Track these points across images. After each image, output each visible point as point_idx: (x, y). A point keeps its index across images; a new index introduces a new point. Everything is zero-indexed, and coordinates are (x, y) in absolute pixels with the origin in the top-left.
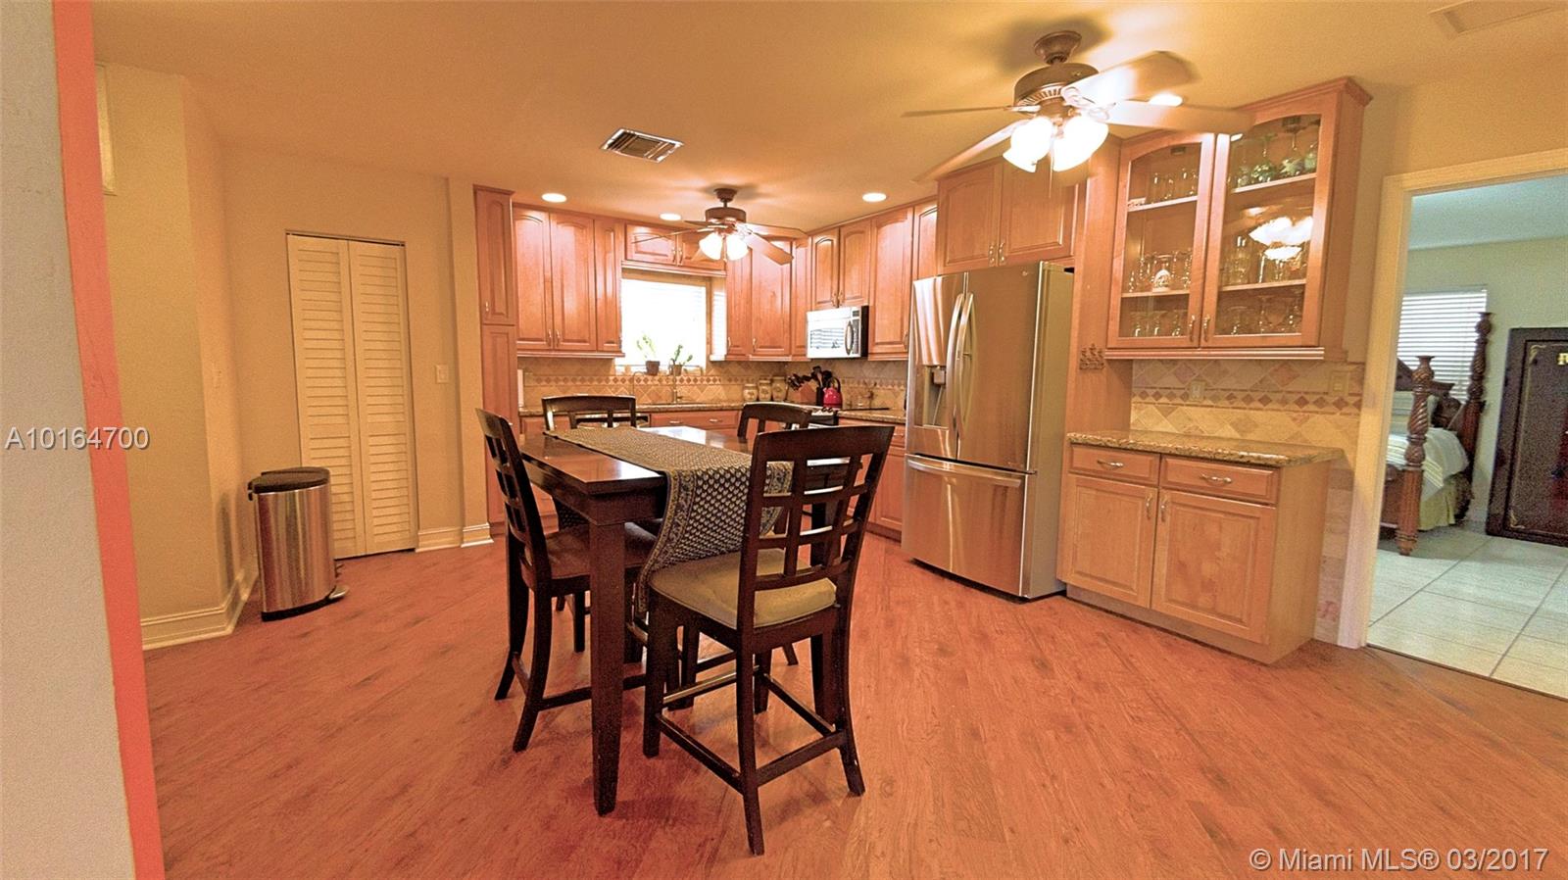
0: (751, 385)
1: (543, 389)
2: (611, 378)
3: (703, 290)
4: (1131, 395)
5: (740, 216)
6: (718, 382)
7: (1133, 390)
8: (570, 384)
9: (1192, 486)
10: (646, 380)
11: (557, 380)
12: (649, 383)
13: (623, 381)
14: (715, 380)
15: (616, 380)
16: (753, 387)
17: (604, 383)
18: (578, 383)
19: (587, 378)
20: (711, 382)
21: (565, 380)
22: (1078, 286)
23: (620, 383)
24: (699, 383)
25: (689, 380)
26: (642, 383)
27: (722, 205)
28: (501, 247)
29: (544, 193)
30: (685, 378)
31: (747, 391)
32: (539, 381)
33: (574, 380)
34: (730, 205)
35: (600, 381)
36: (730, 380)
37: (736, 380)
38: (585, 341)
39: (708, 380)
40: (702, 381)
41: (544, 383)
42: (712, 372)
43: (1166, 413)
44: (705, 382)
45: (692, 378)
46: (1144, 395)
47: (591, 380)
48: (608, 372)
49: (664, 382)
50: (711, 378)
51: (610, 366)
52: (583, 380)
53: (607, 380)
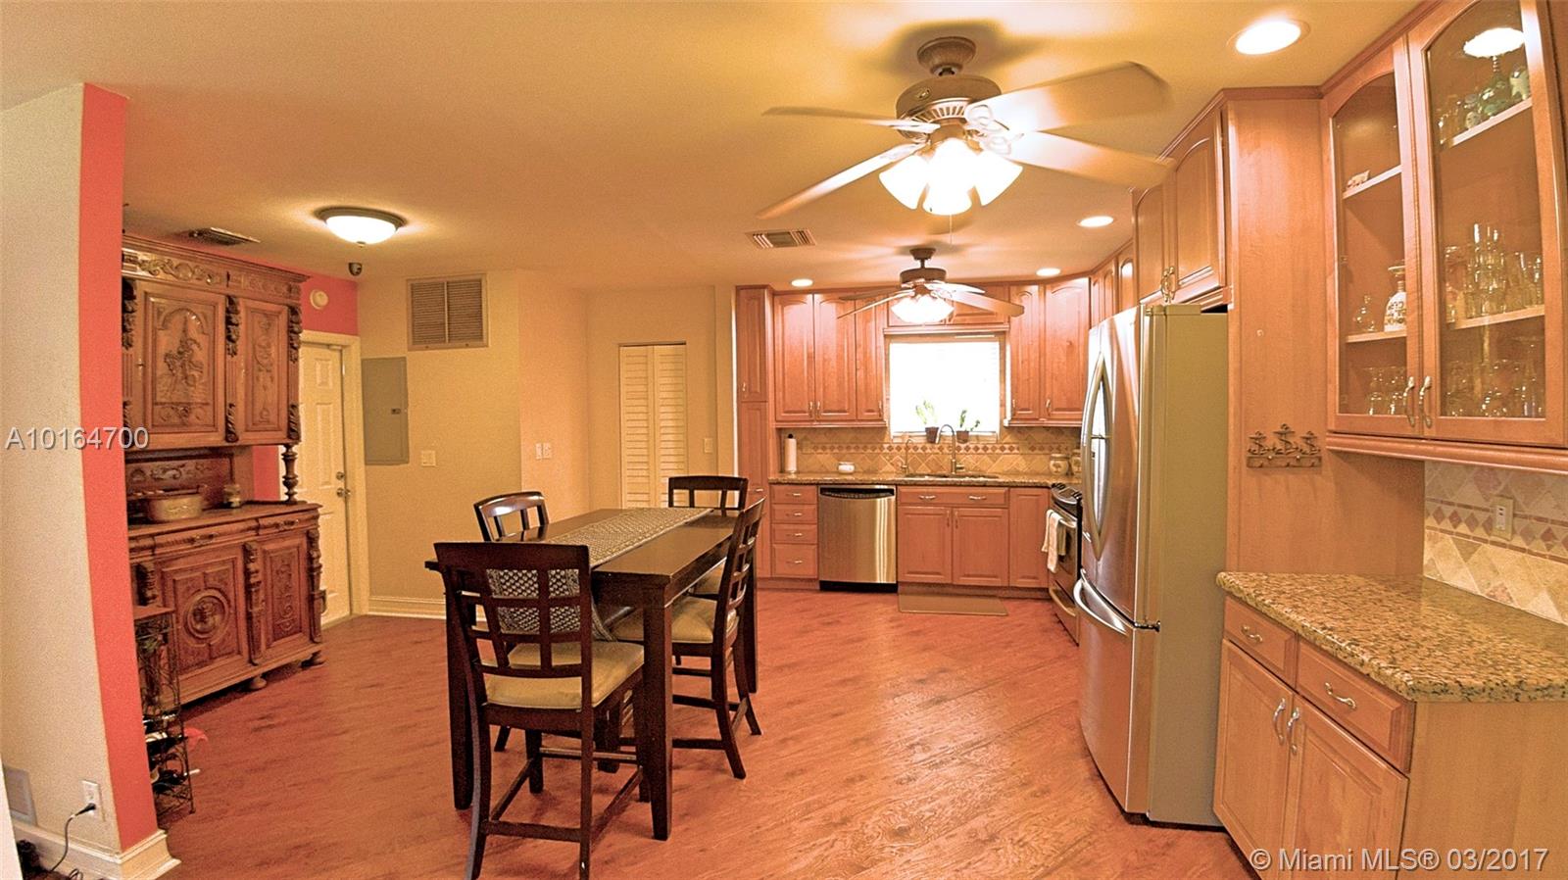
0: (1058, 455)
1: (819, 456)
2: (886, 446)
3: (996, 345)
4: (1421, 513)
5: (939, 275)
6: (1016, 451)
7: (1428, 504)
8: (844, 451)
10: (924, 449)
11: (832, 448)
12: (928, 451)
13: (899, 449)
14: (1011, 449)
15: (890, 448)
16: (1061, 459)
17: (877, 451)
18: (852, 451)
19: (861, 446)
20: (1007, 451)
21: (840, 448)
22: (1233, 330)
23: (895, 451)
24: (989, 451)
25: (977, 449)
26: (920, 451)
27: (917, 264)
28: (757, 334)
29: (793, 280)
30: (972, 446)
31: (1052, 462)
32: (816, 448)
33: (848, 448)
34: (928, 264)
35: (874, 449)
36: (1033, 449)
37: (1042, 449)
38: (845, 412)
39: (1003, 449)
40: (994, 449)
41: (820, 451)
42: (1008, 439)
44: (998, 451)
45: (980, 446)
47: (865, 448)
48: (883, 439)
49: (946, 450)
50: (1007, 446)
51: (885, 433)
52: (857, 448)
53: (882, 448)
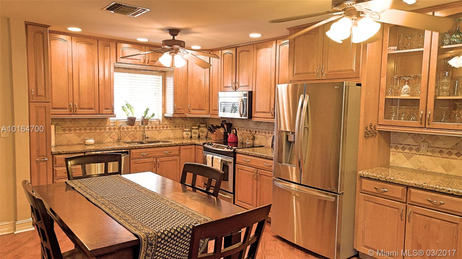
0: (187, 130)
1: (67, 135)
2: (107, 128)
3: (161, 77)
4: (390, 147)
5: (182, 44)
6: (169, 128)
7: (391, 144)
8: (83, 131)
9: (424, 204)
10: (127, 128)
11: (75, 130)
12: (130, 130)
13: (114, 129)
14: (167, 127)
15: (110, 129)
16: (188, 131)
17: (103, 131)
18: (88, 131)
19: (93, 128)
20: (165, 128)
21: (80, 129)
22: (363, 93)
23: (112, 130)
24: (158, 129)
25: (152, 128)
26: (125, 130)
27: (171, 37)
28: (42, 55)
30: (150, 127)
31: (185, 133)
32: (64, 130)
33: (85, 129)
34: (176, 38)
35: (100, 129)
36: (175, 127)
37: (179, 127)
38: (92, 109)
39: (163, 127)
40: (160, 127)
41: (67, 132)
42: (166, 122)
43: (408, 158)
44: (162, 128)
45: (154, 126)
46: (396, 148)
47: (96, 129)
48: (105, 124)
49: (138, 129)
50: (165, 126)
51: (107, 121)
52: (90, 129)
53: (105, 129)
